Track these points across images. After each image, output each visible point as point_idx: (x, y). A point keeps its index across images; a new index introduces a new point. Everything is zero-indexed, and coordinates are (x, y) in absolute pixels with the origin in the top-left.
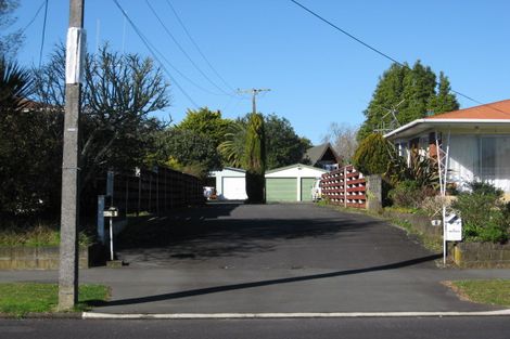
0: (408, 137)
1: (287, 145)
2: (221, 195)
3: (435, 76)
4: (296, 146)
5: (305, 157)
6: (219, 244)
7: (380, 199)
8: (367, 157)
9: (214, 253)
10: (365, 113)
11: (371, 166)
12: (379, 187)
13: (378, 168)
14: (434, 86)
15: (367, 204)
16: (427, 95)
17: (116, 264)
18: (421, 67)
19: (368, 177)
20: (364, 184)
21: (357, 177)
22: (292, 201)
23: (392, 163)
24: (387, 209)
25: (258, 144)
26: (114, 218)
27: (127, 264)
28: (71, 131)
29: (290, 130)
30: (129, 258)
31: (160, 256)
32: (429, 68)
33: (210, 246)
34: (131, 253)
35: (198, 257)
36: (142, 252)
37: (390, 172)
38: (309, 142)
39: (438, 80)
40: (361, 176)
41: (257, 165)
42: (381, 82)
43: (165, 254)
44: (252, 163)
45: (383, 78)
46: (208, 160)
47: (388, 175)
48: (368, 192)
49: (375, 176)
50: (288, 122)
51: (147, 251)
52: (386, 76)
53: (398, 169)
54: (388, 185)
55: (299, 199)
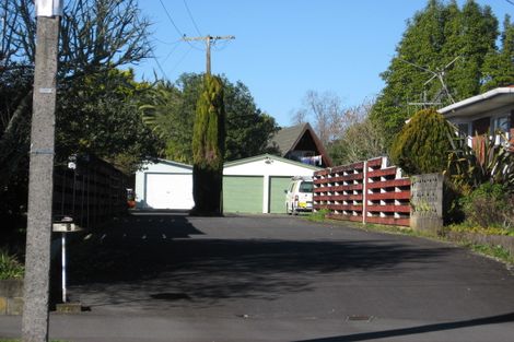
0: (469, 116)
1: (243, 126)
2: (144, 202)
3: (496, 23)
4: (257, 126)
5: (270, 145)
6: (220, 279)
7: (440, 213)
8: (414, 148)
9: (218, 293)
10: (384, 76)
11: (422, 160)
12: (439, 194)
13: (433, 163)
14: (494, 37)
15: (413, 220)
16: (484, 51)
17: (72, 308)
18: (476, 6)
19: (416, 178)
20: (406, 188)
21: (391, 177)
22: (254, 212)
23: (455, 157)
24: (454, 228)
25: (214, 122)
26: (68, 235)
27: (87, 309)
28: (44, 94)
29: (247, 102)
30: (88, 299)
31: (134, 295)
32: (488, 10)
33: (208, 280)
34: (86, 291)
35: (195, 298)
36: (103, 290)
37: (453, 171)
38: (273, 120)
39: (501, 28)
40: (399, 175)
41: (212, 155)
42: (411, 28)
43: (142, 293)
44: (204, 152)
45: (413, 23)
46: (137, 146)
47: (449, 175)
48: (414, 201)
49: (430, 176)
50: (246, 89)
51: (111, 288)
52: (418, 19)
53: (464, 166)
54: (451, 190)
55: (265, 211)
